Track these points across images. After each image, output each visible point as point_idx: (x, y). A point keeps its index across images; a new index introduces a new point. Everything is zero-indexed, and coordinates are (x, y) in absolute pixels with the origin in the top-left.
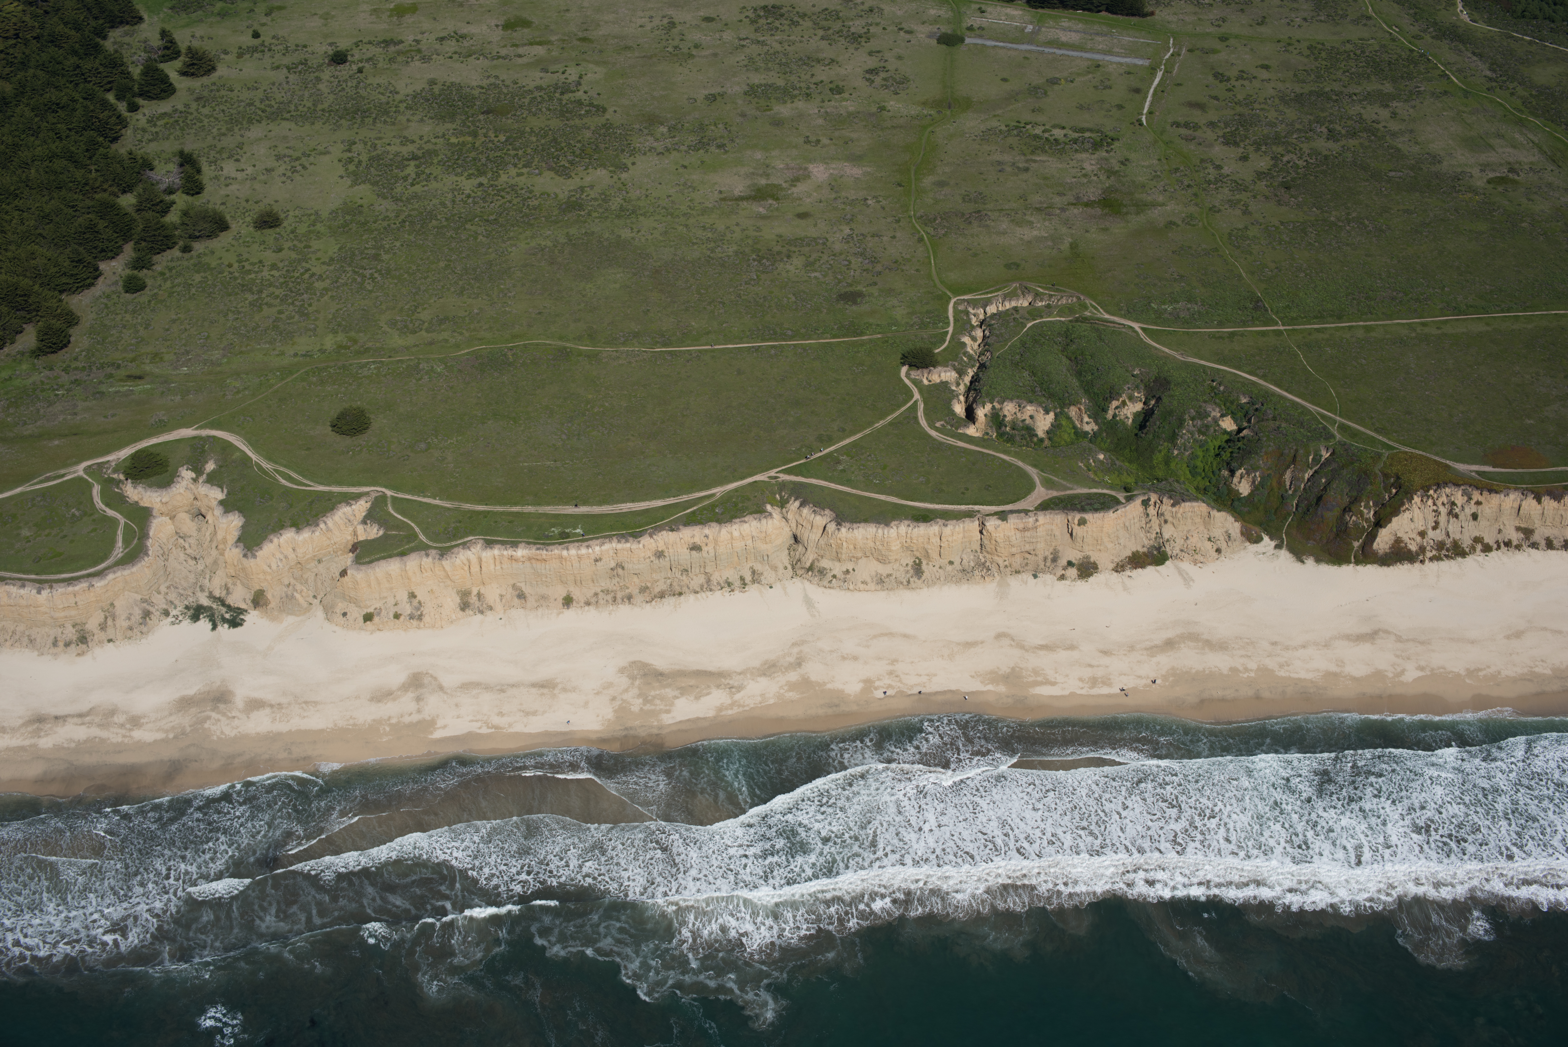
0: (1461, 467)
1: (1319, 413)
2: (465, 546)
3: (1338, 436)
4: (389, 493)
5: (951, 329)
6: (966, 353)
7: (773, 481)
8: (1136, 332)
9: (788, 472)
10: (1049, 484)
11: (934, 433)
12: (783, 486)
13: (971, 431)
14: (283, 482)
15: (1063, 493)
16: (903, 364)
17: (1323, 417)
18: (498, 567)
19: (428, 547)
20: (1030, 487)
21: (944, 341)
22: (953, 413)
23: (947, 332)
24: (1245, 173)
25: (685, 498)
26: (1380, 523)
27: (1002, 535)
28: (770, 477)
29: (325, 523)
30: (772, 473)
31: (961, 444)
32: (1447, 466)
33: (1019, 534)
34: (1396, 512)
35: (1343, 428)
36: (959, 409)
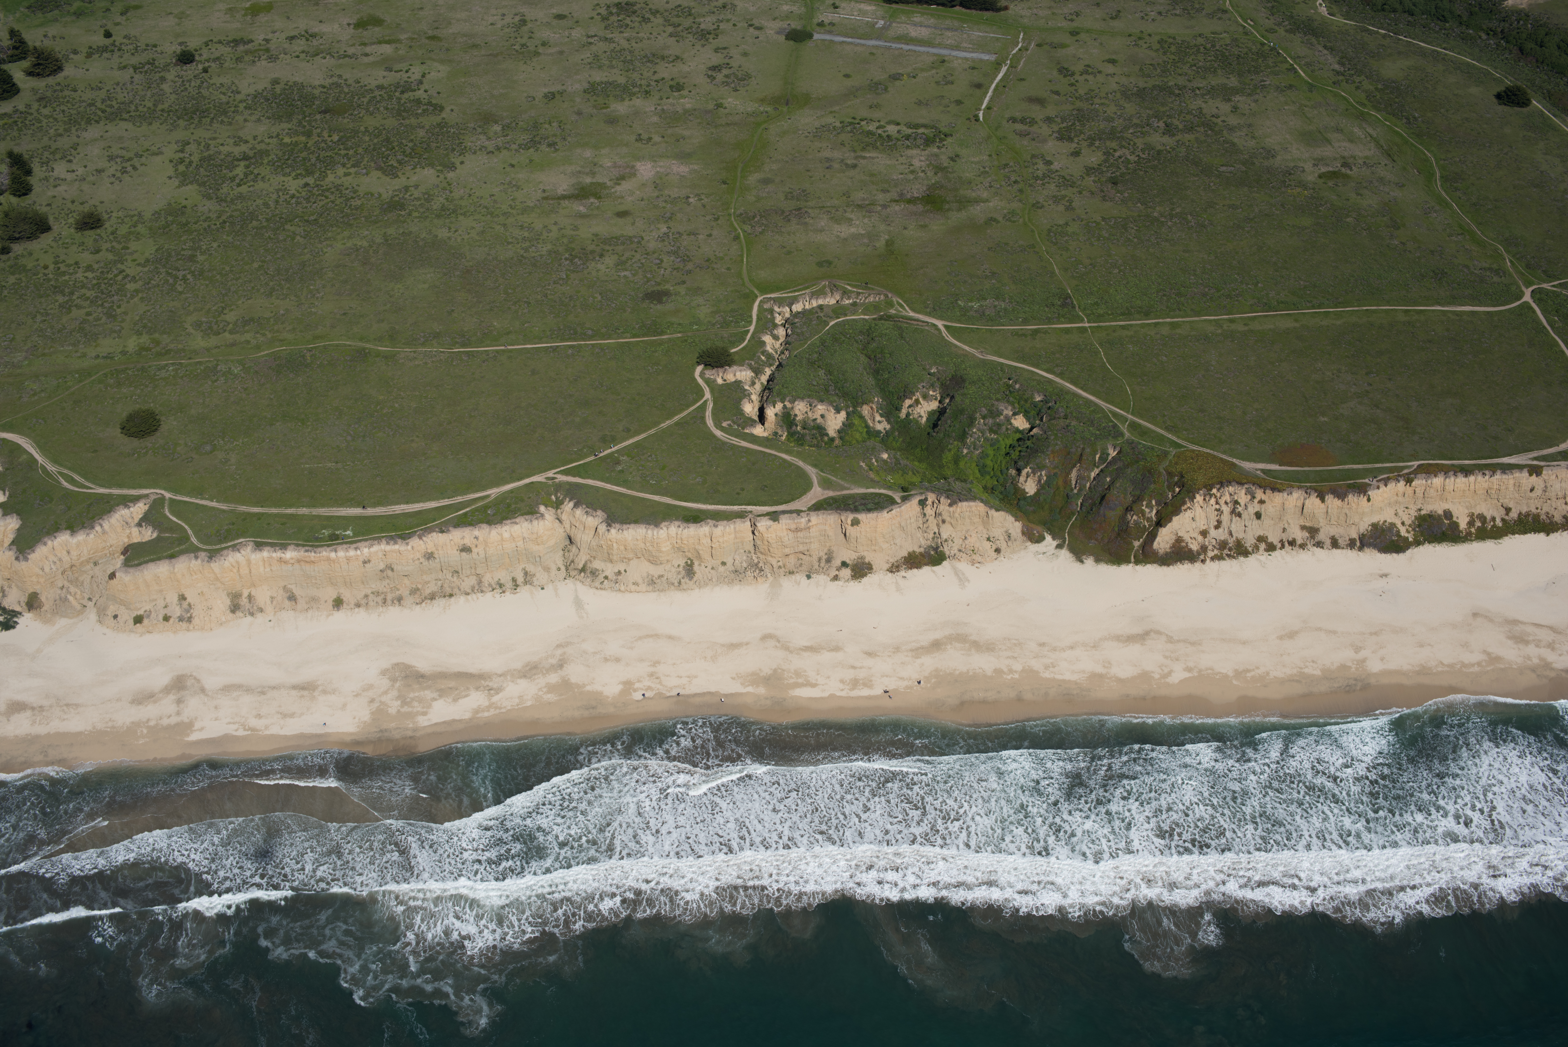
0: (1247, 465)
1: (1111, 411)
2: (235, 548)
3: (1127, 434)
4: (168, 495)
5: (752, 328)
6: (764, 352)
7: (550, 482)
8: (939, 330)
9: (566, 473)
10: (826, 484)
11: (718, 433)
12: (559, 487)
13: (758, 431)
14: (66, 484)
15: (839, 493)
16: (699, 363)
17: (1115, 415)
18: (268, 569)
19: (198, 549)
20: (807, 486)
21: (744, 340)
22: (741, 412)
23: (748, 331)
24: (1074, 168)
25: (459, 499)
26: (1161, 522)
27: (774, 536)
28: (547, 478)
29: (101, 526)
30: (550, 474)
31: (744, 444)
32: (1234, 465)
33: (791, 535)
34: (1177, 511)
35: (1133, 426)
36: (750, 409)
